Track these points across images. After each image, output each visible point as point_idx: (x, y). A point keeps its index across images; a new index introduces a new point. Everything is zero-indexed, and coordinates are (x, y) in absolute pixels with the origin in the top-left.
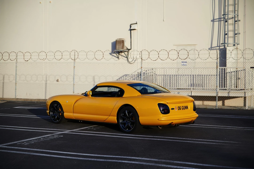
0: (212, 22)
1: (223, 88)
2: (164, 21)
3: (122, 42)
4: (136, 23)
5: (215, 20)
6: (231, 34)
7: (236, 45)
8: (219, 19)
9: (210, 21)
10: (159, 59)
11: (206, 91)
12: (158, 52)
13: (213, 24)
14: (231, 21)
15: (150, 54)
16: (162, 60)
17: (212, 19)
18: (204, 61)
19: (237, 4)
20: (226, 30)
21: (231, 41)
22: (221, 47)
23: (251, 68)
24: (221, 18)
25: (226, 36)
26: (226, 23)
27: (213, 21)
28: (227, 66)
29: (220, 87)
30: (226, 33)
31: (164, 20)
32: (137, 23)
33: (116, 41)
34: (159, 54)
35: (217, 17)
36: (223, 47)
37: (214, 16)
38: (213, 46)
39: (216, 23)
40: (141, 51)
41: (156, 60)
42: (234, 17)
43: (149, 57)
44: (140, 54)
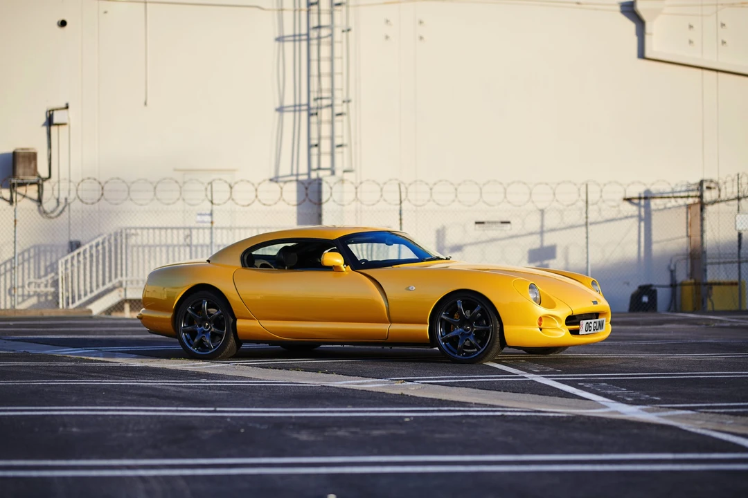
0: (277, 114)
2: (146, 104)
3: (32, 157)
4: (64, 106)
5: (286, 109)
6: (325, 146)
7: (339, 173)
8: (295, 106)
9: (274, 110)
10: (257, 202)
12: (256, 185)
13: (281, 120)
14: (325, 114)
15: (233, 190)
16: (264, 204)
17: (278, 105)
19: (341, 74)
20: (314, 135)
21: (326, 162)
22: (301, 178)
23: (477, 223)
24: (300, 105)
25: (314, 150)
26: (314, 119)
27: (281, 110)
30: (313, 142)
31: (148, 103)
32: (67, 107)
33: (15, 154)
34: (256, 190)
35: (289, 101)
36: (305, 178)
37: (282, 99)
38: (281, 174)
39: (288, 117)
40: (209, 181)
41: (248, 205)
42: (331, 106)
43: (231, 198)
44: (206, 189)
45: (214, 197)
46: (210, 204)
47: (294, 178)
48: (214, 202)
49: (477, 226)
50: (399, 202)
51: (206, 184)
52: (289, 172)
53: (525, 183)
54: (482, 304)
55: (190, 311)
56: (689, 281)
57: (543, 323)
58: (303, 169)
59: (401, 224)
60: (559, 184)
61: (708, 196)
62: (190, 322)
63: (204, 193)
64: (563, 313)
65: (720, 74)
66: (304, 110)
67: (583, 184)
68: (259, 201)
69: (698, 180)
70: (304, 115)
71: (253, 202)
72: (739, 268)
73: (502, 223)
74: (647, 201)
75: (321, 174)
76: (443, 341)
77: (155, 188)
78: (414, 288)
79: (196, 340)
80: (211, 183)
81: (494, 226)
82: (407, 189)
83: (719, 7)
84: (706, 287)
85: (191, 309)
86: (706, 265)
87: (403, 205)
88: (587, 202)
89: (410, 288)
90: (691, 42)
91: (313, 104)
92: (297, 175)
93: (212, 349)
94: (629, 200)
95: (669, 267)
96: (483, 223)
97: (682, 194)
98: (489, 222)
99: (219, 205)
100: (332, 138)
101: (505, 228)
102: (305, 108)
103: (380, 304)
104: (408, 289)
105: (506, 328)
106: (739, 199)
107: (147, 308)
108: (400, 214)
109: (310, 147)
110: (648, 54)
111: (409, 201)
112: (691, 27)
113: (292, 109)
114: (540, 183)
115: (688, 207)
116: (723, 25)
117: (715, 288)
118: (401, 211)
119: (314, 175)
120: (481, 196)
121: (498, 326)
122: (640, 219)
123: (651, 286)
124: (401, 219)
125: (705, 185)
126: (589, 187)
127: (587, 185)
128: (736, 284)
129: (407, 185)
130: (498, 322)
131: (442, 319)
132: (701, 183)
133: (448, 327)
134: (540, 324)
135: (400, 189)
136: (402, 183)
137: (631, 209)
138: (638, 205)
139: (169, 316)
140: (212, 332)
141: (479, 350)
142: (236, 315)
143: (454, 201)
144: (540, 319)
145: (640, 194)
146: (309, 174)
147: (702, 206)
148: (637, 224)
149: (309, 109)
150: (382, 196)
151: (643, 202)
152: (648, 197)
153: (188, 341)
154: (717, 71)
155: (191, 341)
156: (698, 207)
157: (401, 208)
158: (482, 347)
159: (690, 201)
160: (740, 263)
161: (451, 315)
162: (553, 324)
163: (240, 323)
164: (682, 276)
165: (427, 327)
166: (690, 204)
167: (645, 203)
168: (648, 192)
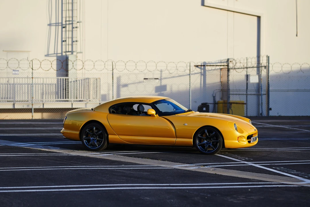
0: (48, 27)
1: (64, 99)
5: (52, 25)
7: (75, 53)
8: (56, 23)
9: (47, 25)
10: (52, 69)
11: (50, 103)
12: (51, 62)
13: (50, 29)
14: (69, 27)
15: (41, 64)
17: (49, 23)
18: (100, 72)
19: (77, 10)
20: (64, 36)
23: (144, 79)
24: (58, 23)
25: (64, 43)
26: (64, 29)
27: (50, 25)
28: (69, 76)
29: (56, 98)
30: (64, 39)
34: (51, 64)
35: (53, 21)
36: (60, 55)
37: (50, 20)
38: (50, 53)
39: (53, 28)
40: (31, 60)
41: (48, 70)
42: (72, 24)
43: (40, 67)
44: (30, 63)
45: (33, 67)
46: (32, 70)
47: (55, 55)
48: (33, 69)
49: (145, 80)
50: (112, 70)
51: (30, 61)
52: (53, 53)
53: (164, 62)
54: (215, 132)
55: (87, 131)
56: (221, 101)
57: (239, 139)
58: (59, 51)
59: (113, 79)
60: (178, 63)
61: (231, 65)
62: (87, 135)
63: (29, 65)
64: (246, 135)
65: (235, 13)
66: (60, 25)
67: (188, 63)
68: (53, 68)
69: (227, 58)
70: (60, 27)
71: (50, 69)
72: (247, 97)
73: (155, 79)
74: (204, 67)
75: (68, 53)
76: (199, 146)
77: (8, 63)
78: (187, 124)
79: (90, 143)
80: (32, 61)
81: (152, 80)
82: (115, 64)
84: (229, 104)
85: (88, 130)
86: (230, 94)
87: (114, 71)
88: (190, 71)
89: (185, 124)
91: (64, 23)
92: (57, 54)
93: (97, 147)
94: (197, 66)
95: (213, 95)
96: (147, 79)
97: (219, 64)
98: (149, 79)
99: (35, 70)
100: (72, 38)
101: (156, 81)
102: (60, 24)
103: (172, 130)
104: (184, 125)
105: (225, 141)
106: (247, 68)
107: (66, 128)
108: (113, 75)
109: (63, 41)
110: (206, 4)
111: (116, 69)
113: (55, 25)
114: (171, 62)
115: (221, 69)
117: (233, 104)
118: (113, 73)
119: (64, 54)
120: (146, 67)
121: (222, 140)
122: (201, 75)
123: (207, 103)
124: (113, 77)
125: (230, 60)
126: (191, 64)
127: (190, 63)
128: (245, 104)
129: (115, 63)
130: (222, 139)
131: (198, 137)
132: (228, 60)
133: (200, 140)
134: (238, 140)
135: (113, 64)
136: (114, 61)
137: (198, 70)
138: (201, 68)
139: (78, 133)
140: (97, 140)
141: (214, 149)
142: (108, 133)
143: (135, 69)
144: (238, 138)
145: (201, 64)
146: (62, 53)
147: (228, 70)
148: (200, 76)
149: (62, 25)
150: (105, 67)
151: (202, 67)
152: (204, 65)
153: (86, 143)
154: (234, 12)
155: (88, 143)
157: (113, 72)
158: (215, 148)
160: (247, 95)
161: (202, 135)
162: (242, 139)
163: (110, 136)
164: (218, 99)
165: (192, 140)
166: (222, 68)
167: (203, 68)
168: (205, 63)
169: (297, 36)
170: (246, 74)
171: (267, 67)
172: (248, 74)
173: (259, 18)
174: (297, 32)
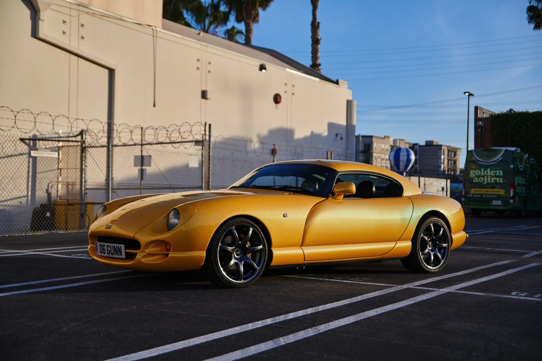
61: (89, 141)
65: (80, 59)
69: (79, 130)
83: (80, 12)
84: (84, 205)
90: (64, 33)
94: (22, 140)
95: (47, 189)
106: (142, 145)
110: (41, 35)
112: (64, 22)
115: (59, 148)
116: (82, 25)
132: (83, 132)
137: (24, 148)
138: (28, 145)
145: (30, 137)
147: (83, 150)
148: (27, 160)
151: (31, 141)
152: (35, 139)
154: (78, 56)
156: (79, 149)
159: (61, 144)
166: (62, 147)
167: (33, 143)
168: (35, 136)
169: (154, 106)
170: (139, 154)
171: (206, 144)
172: (144, 154)
173: (111, 72)
174: (155, 100)
